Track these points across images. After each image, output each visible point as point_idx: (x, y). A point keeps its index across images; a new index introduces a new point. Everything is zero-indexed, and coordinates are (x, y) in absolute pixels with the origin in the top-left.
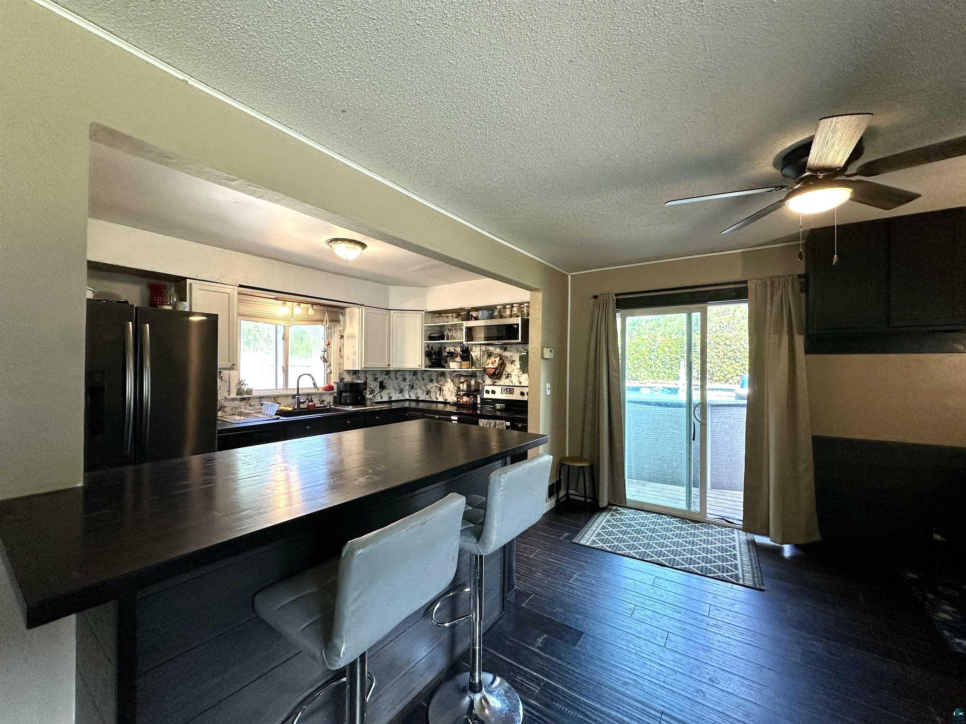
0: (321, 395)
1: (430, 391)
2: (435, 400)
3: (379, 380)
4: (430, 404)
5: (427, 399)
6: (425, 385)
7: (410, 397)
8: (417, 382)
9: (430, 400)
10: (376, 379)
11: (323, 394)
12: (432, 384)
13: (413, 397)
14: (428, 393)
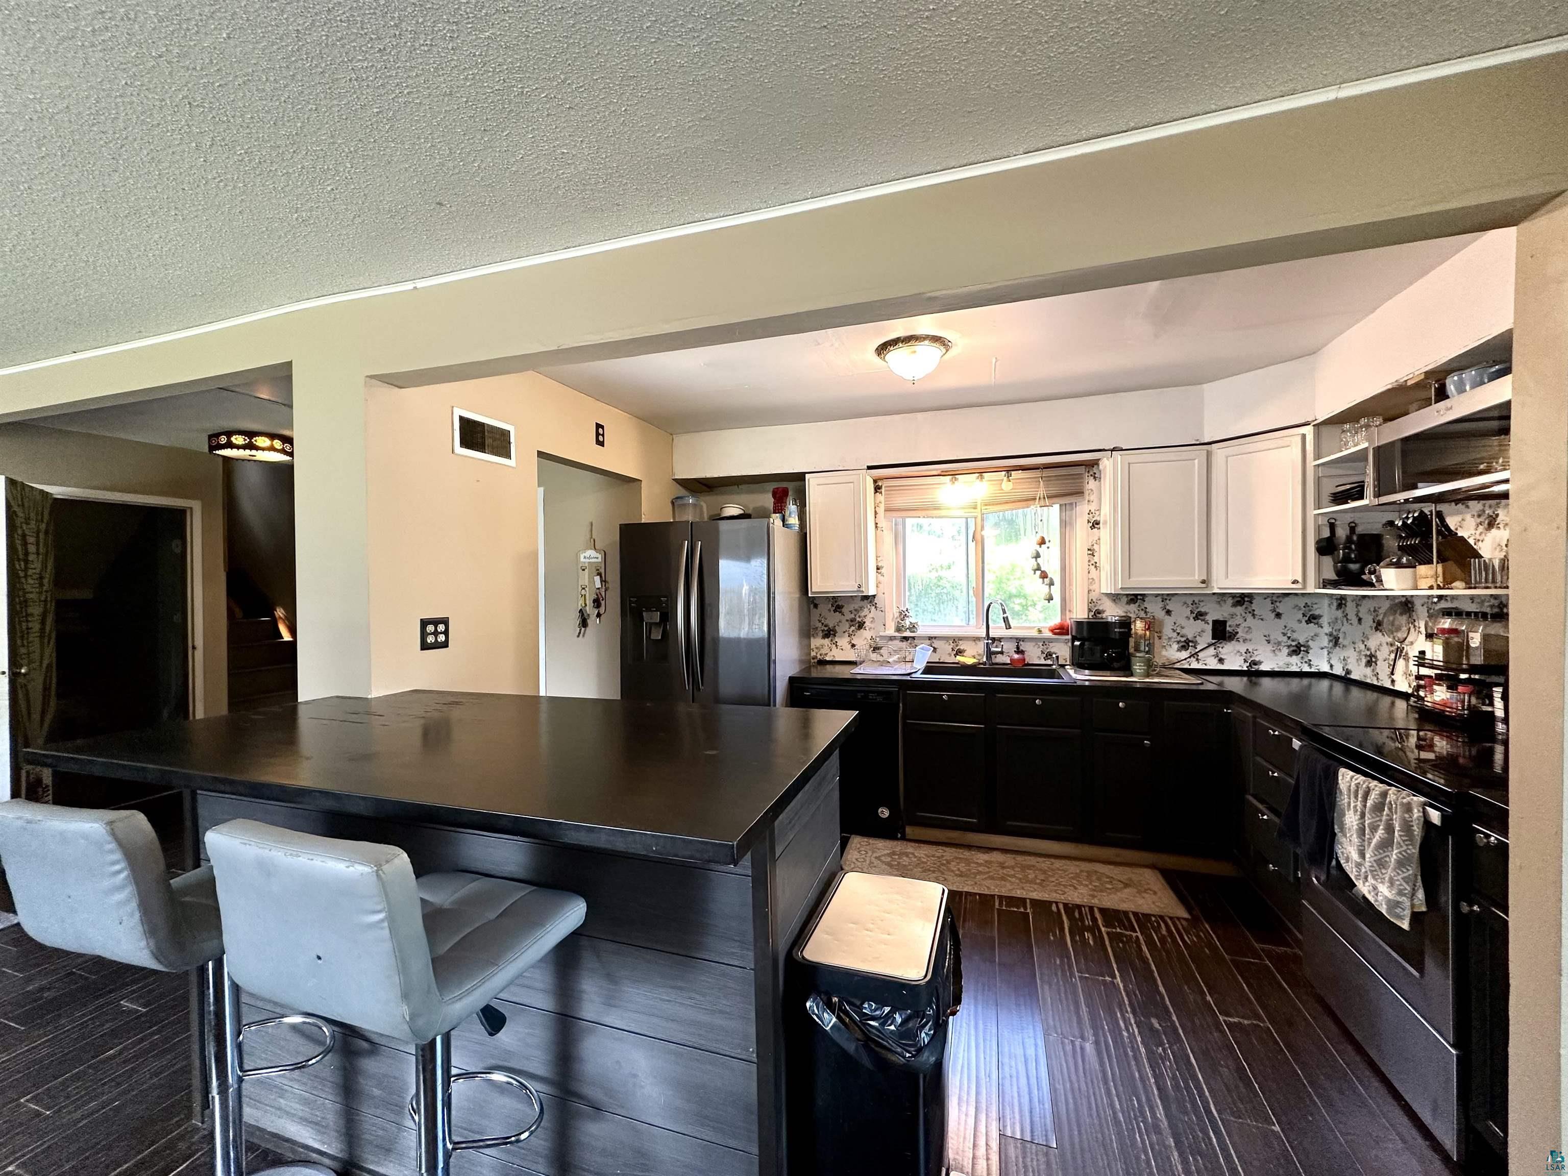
0: (1045, 642)
1: (1376, 657)
2: (1388, 684)
3: (1210, 618)
4: (1375, 695)
5: (1368, 681)
6: (1365, 638)
7: (1331, 666)
8: (1346, 628)
9: (1375, 683)
10: (1199, 616)
11: (1050, 641)
12: (1379, 634)
13: (1338, 671)
14: (1371, 661)
